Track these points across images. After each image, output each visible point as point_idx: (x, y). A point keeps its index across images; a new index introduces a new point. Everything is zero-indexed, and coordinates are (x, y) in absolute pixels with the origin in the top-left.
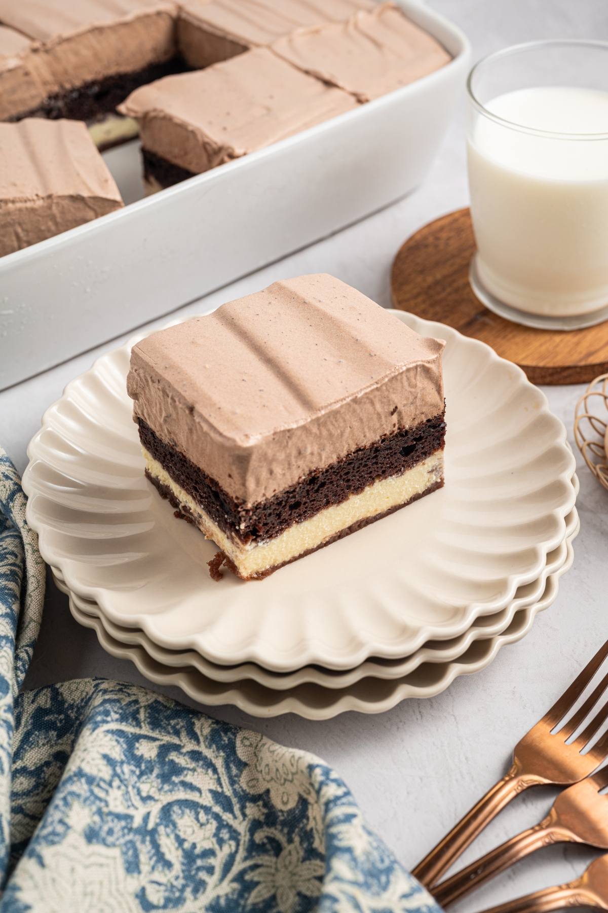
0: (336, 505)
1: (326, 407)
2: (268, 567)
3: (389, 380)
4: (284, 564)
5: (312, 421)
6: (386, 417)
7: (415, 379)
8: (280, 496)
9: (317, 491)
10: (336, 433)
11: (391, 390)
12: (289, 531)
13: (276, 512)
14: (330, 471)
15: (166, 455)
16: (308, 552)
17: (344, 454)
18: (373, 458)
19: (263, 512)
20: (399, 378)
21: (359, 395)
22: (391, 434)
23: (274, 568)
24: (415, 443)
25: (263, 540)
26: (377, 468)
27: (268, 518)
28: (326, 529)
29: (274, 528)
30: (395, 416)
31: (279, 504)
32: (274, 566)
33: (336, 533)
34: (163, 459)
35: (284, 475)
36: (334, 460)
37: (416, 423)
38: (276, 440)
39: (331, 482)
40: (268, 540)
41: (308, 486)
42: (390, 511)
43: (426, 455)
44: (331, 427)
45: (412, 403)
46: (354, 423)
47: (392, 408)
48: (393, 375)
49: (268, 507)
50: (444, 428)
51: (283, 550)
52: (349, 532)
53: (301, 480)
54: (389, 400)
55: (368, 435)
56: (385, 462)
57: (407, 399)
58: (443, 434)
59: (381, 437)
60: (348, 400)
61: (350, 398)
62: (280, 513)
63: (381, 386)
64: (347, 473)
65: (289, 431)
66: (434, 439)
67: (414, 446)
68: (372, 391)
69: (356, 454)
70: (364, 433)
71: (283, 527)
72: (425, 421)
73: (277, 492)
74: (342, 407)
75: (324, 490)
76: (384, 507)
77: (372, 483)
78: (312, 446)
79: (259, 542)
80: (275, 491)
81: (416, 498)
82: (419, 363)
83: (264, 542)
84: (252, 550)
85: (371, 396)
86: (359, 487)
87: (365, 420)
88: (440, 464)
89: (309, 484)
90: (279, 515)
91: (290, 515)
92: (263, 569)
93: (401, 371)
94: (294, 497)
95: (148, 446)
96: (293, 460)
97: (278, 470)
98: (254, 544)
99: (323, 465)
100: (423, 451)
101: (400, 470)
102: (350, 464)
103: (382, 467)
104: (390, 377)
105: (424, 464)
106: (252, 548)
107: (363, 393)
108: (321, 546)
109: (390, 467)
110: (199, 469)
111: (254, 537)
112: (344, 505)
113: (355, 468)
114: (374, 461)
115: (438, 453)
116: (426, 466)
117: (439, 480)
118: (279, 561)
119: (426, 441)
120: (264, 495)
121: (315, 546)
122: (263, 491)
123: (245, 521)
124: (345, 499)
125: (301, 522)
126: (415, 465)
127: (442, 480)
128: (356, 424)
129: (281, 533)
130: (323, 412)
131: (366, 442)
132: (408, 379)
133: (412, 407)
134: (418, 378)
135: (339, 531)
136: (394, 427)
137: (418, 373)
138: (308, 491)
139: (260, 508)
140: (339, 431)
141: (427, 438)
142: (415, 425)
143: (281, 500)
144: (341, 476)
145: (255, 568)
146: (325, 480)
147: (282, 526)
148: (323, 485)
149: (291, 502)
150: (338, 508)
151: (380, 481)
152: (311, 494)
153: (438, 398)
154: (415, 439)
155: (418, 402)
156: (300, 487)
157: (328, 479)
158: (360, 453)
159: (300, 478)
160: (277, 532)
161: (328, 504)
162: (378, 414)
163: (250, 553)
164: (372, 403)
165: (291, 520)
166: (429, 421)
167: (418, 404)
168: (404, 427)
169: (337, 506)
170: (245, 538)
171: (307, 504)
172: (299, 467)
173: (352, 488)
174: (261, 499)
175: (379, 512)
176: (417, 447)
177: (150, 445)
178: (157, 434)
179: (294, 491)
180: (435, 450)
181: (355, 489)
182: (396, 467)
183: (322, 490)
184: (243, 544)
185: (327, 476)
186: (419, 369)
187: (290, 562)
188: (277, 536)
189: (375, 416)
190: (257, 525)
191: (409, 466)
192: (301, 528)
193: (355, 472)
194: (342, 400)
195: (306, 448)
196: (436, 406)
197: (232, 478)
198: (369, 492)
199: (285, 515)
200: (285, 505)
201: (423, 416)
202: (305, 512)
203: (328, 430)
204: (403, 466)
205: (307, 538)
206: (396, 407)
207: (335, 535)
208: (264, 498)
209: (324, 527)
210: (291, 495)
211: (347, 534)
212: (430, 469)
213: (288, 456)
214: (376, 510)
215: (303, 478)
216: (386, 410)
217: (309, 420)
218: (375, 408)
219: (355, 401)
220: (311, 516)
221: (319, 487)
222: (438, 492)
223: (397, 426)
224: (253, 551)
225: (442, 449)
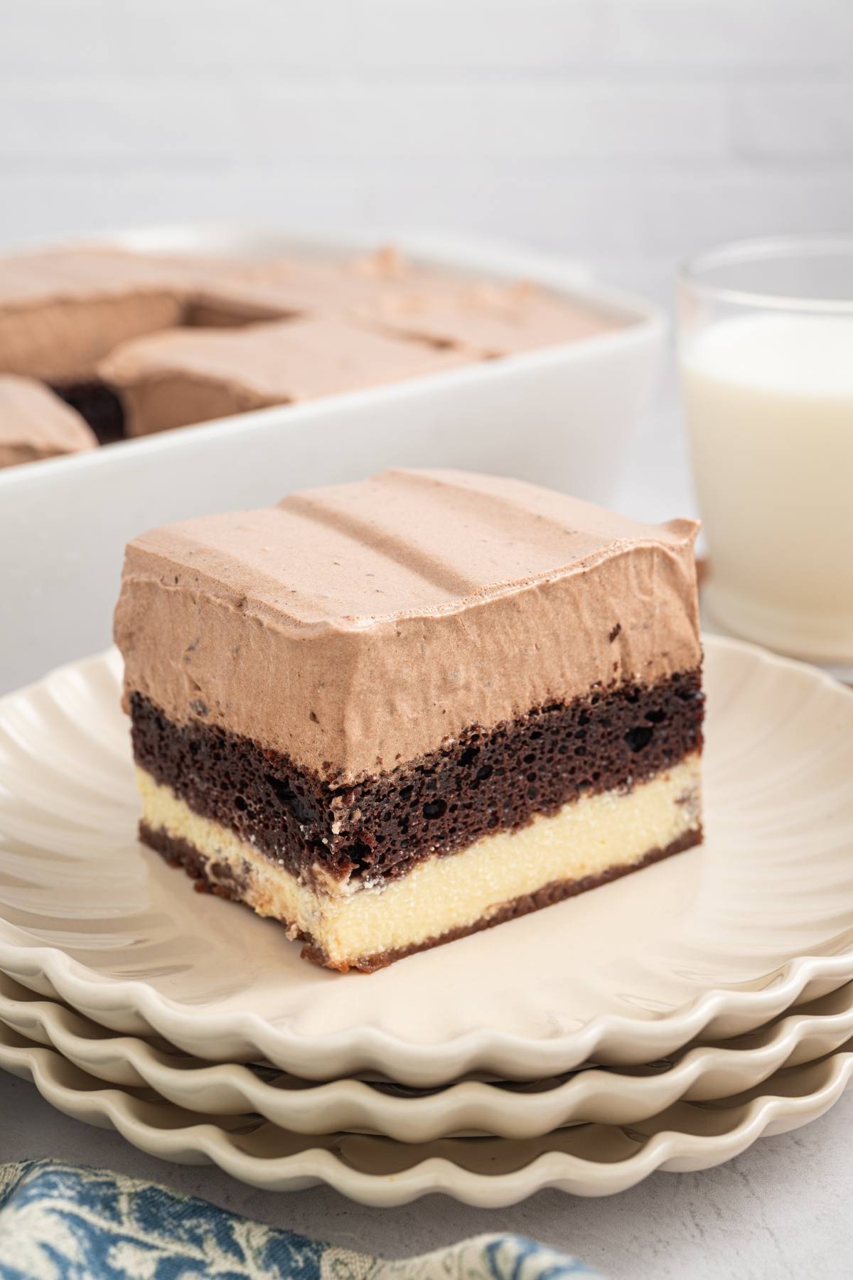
0: (509, 831)
1: (493, 590)
2: (381, 949)
3: (604, 563)
4: (413, 949)
5: (467, 611)
6: (600, 642)
7: (650, 577)
8: (408, 773)
9: (475, 785)
10: (512, 651)
11: (608, 587)
12: (422, 869)
13: (399, 812)
14: (500, 740)
15: (183, 757)
16: (456, 934)
17: (525, 707)
18: (577, 737)
19: (375, 804)
20: (622, 563)
21: (553, 580)
22: (609, 686)
23: (395, 955)
24: (650, 724)
25: (373, 876)
26: (585, 763)
27: (383, 823)
28: (492, 884)
29: (395, 852)
30: (616, 646)
31: (405, 792)
32: (393, 950)
33: (510, 902)
34: (175, 771)
35: (415, 721)
36: (506, 716)
37: (655, 673)
38: (403, 635)
39: (502, 771)
40: (383, 880)
41: (460, 768)
42: (608, 876)
43: (671, 759)
44: (502, 638)
45: (646, 627)
46: (544, 640)
47: (610, 627)
48: (611, 555)
49: (384, 796)
50: (700, 704)
51: (410, 913)
52: (532, 905)
53: (447, 744)
54: (606, 608)
55: (568, 674)
56: (599, 755)
57: (636, 614)
58: (699, 719)
59: (592, 687)
60: (533, 585)
61: (537, 583)
62: (407, 819)
63: (592, 571)
64: (530, 759)
65: (425, 620)
66: (684, 726)
67: (650, 730)
68: (575, 577)
69: (547, 714)
70: (562, 667)
71: (412, 854)
72: (668, 676)
73: (402, 759)
74: (522, 594)
75: (488, 785)
76: (596, 863)
77: (575, 798)
78: (467, 670)
79: (365, 880)
80: (398, 756)
81: (654, 857)
82: (656, 544)
83: (376, 881)
84: (352, 894)
85: (574, 590)
86: (551, 801)
87: (563, 638)
88: (696, 788)
89: (461, 764)
90: (404, 823)
91: (425, 829)
92: (373, 952)
93: (626, 550)
94: (432, 786)
95: (149, 758)
96: (433, 692)
97: (405, 707)
98: (356, 884)
99: (488, 724)
100: (666, 747)
101: (624, 781)
102: (535, 736)
103: (592, 765)
104: (606, 557)
105: (667, 779)
106: (353, 890)
107: (559, 577)
108: (481, 926)
109: (607, 768)
110: (249, 743)
111: (357, 866)
112: (524, 834)
113: (546, 750)
114: (579, 743)
115: (691, 759)
116: (671, 784)
117: (694, 827)
118: (402, 942)
119: (670, 725)
120: (379, 761)
121: (471, 923)
122: (377, 752)
123: (340, 818)
124: (524, 821)
125: (446, 854)
126: (651, 775)
127: (700, 827)
128: (547, 643)
129: (408, 871)
130: (488, 599)
131: (566, 694)
132: (638, 574)
133: (646, 637)
134: (655, 577)
135: (515, 899)
136: (615, 669)
137: (656, 568)
138: (458, 779)
139: (369, 792)
140: (517, 650)
141: (671, 718)
142: (652, 679)
143: (409, 783)
144: (519, 763)
145: (357, 945)
146: (491, 762)
147: (410, 851)
148: (486, 773)
149: (428, 795)
150: (514, 838)
151: (590, 797)
152: (464, 787)
153: (690, 632)
154: (650, 717)
155: (657, 628)
156: (445, 765)
157: (497, 762)
158: (555, 713)
159: (446, 739)
160: (400, 865)
161: (495, 824)
162: (587, 633)
163: (348, 901)
164: (575, 605)
165: (426, 841)
166: (676, 677)
167: (657, 633)
168: (633, 677)
169: (512, 834)
170: (340, 862)
171: (456, 812)
172: (444, 712)
173: (539, 799)
174: (373, 771)
175: (587, 872)
176: (656, 734)
177: (152, 754)
178: (168, 716)
179: (432, 771)
180: (687, 750)
181: (542, 803)
182: (618, 771)
183: (485, 784)
184: (335, 879)
185: (493, 751)
186: (656, 560)
187: (423, 947)
188: (399, 875)
189: (581, 635)
190: (363, 834)
191: (640, 775)
192: (444, 869)
193: (545, 759)
194: (521, 583)
195: (457, 670)
196: (685, 645)
197: (318, 722)
198: (569, 817)
199: (417, 825)
200: (417, 802)
201: (665, 661)
202: (453, 830)
203: (497, 643)
204: (631, 772)
205: (456, 898)
206: (619, 627)
207: (507, 906)
208: (378, 770)
209: (488, 877)
210: (427, 780)
211: (530, 910)
212: (679, 795)
213: (424, 680)
214: (583, 867)
215: (451, 741)
216: (601, 628)
217: (463, 608)
218: (579, 617)
219: (546, 589)
220: (465, 845)
221: (479, 778)
222: (694, 853)
223: (620, 670)
224: (353, 899)
225: (700, 752)
